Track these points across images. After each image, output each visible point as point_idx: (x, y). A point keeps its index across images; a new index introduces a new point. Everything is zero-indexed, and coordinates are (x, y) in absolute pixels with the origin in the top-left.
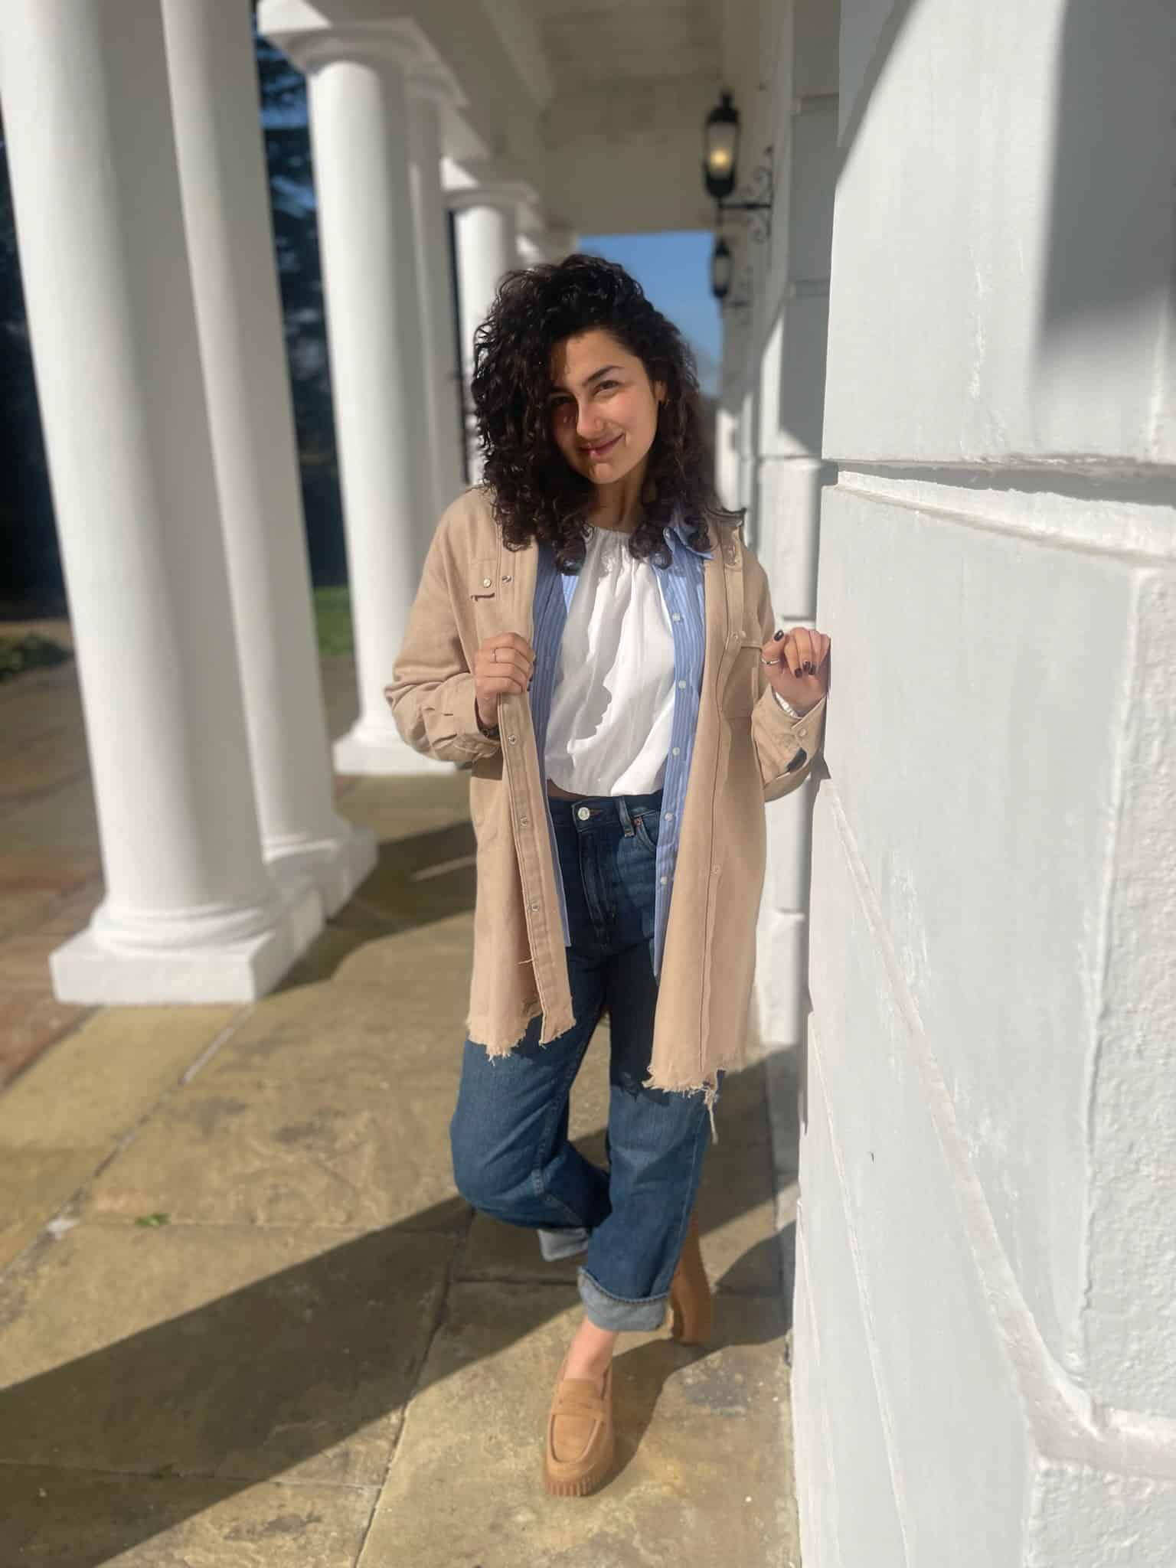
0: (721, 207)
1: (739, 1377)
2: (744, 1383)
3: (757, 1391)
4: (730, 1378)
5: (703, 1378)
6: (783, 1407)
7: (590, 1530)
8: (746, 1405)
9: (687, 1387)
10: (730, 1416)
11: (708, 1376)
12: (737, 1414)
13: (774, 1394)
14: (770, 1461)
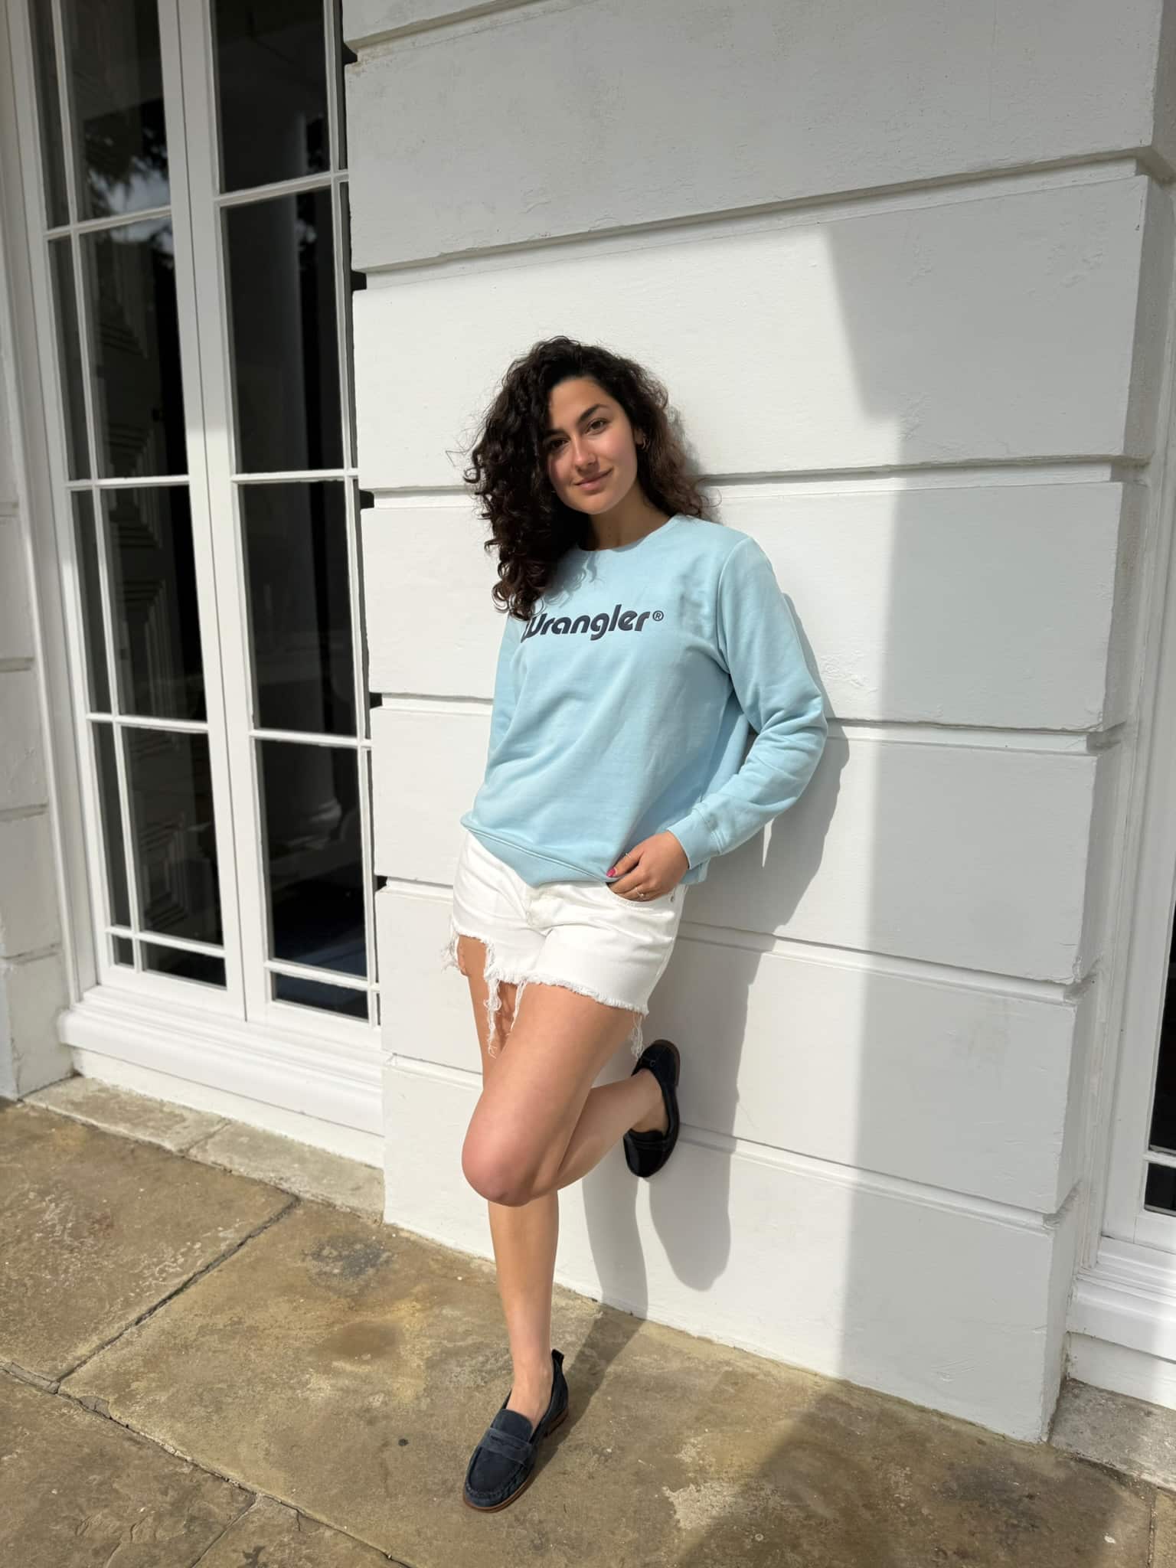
1: (358, 1247)
2: (366, 1246)
3: (380, 1242)
4: (356, 1251)
5: (341, 1263)
6: (404, 1234)
7: (419, 1366)
8: (384, 1251)
9: (341, 1274)
10: (387, 1262)
11: (339, 1261)
12: (389, 1257)
13: (390, 1236)
14: (440, 1258)
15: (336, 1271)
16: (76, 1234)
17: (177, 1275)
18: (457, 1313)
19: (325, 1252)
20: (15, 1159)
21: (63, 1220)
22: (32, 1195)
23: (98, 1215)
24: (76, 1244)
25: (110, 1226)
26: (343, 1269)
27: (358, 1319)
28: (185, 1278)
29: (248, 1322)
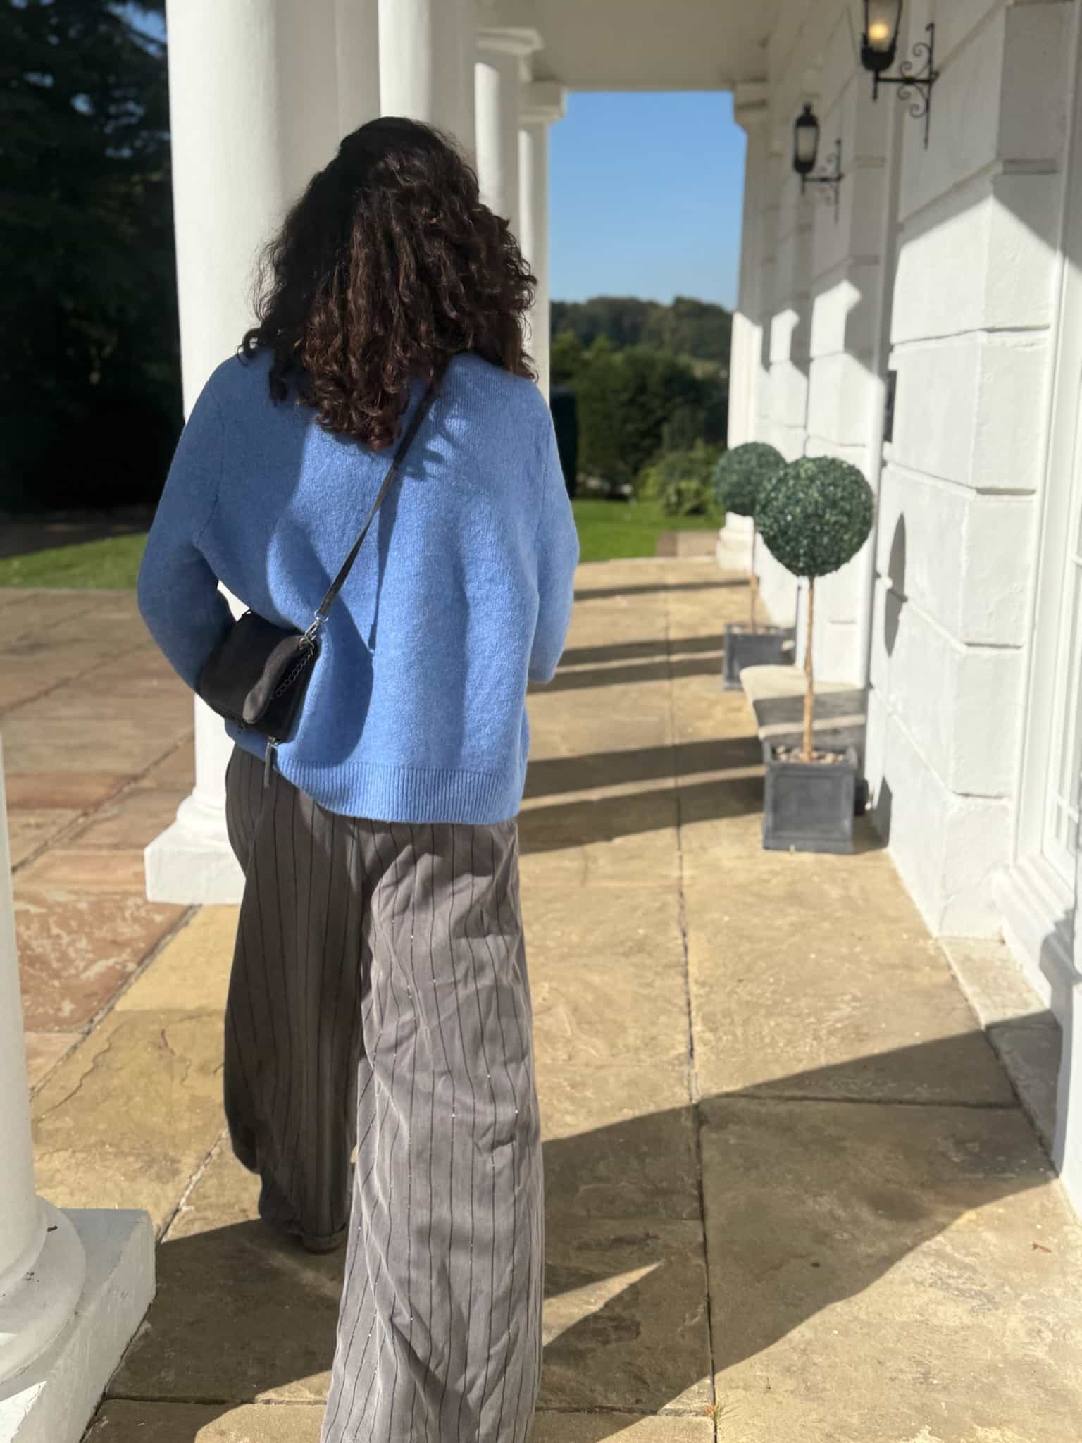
0: (877, 79)
1: (1000, 1157)
2: (1007, 1160)
3: (1021, 1165)
4: (993, 1158)
5: (968, 1157)
8: (1014, 1172)
9: (955, 1163)
10: (1002, 1179)
11: (972, 1157)
12: (1011, 1178)
13: (1038, 1167)
14: (1050, 1205)
15: (957, 1160)
16: (831, 1033)
17: (851, 1091)
18: (994, 1241)
19: (969, 1145)
20: (873, 973)
21: (838, 1021)
22: (848, 997)
23: (865, 1030)
24: (824, 1038)
25: (861, 1041)
26: (963, 1161)
27: (915, 1192)
28: (855, 1096)
29: (847, 1144)
